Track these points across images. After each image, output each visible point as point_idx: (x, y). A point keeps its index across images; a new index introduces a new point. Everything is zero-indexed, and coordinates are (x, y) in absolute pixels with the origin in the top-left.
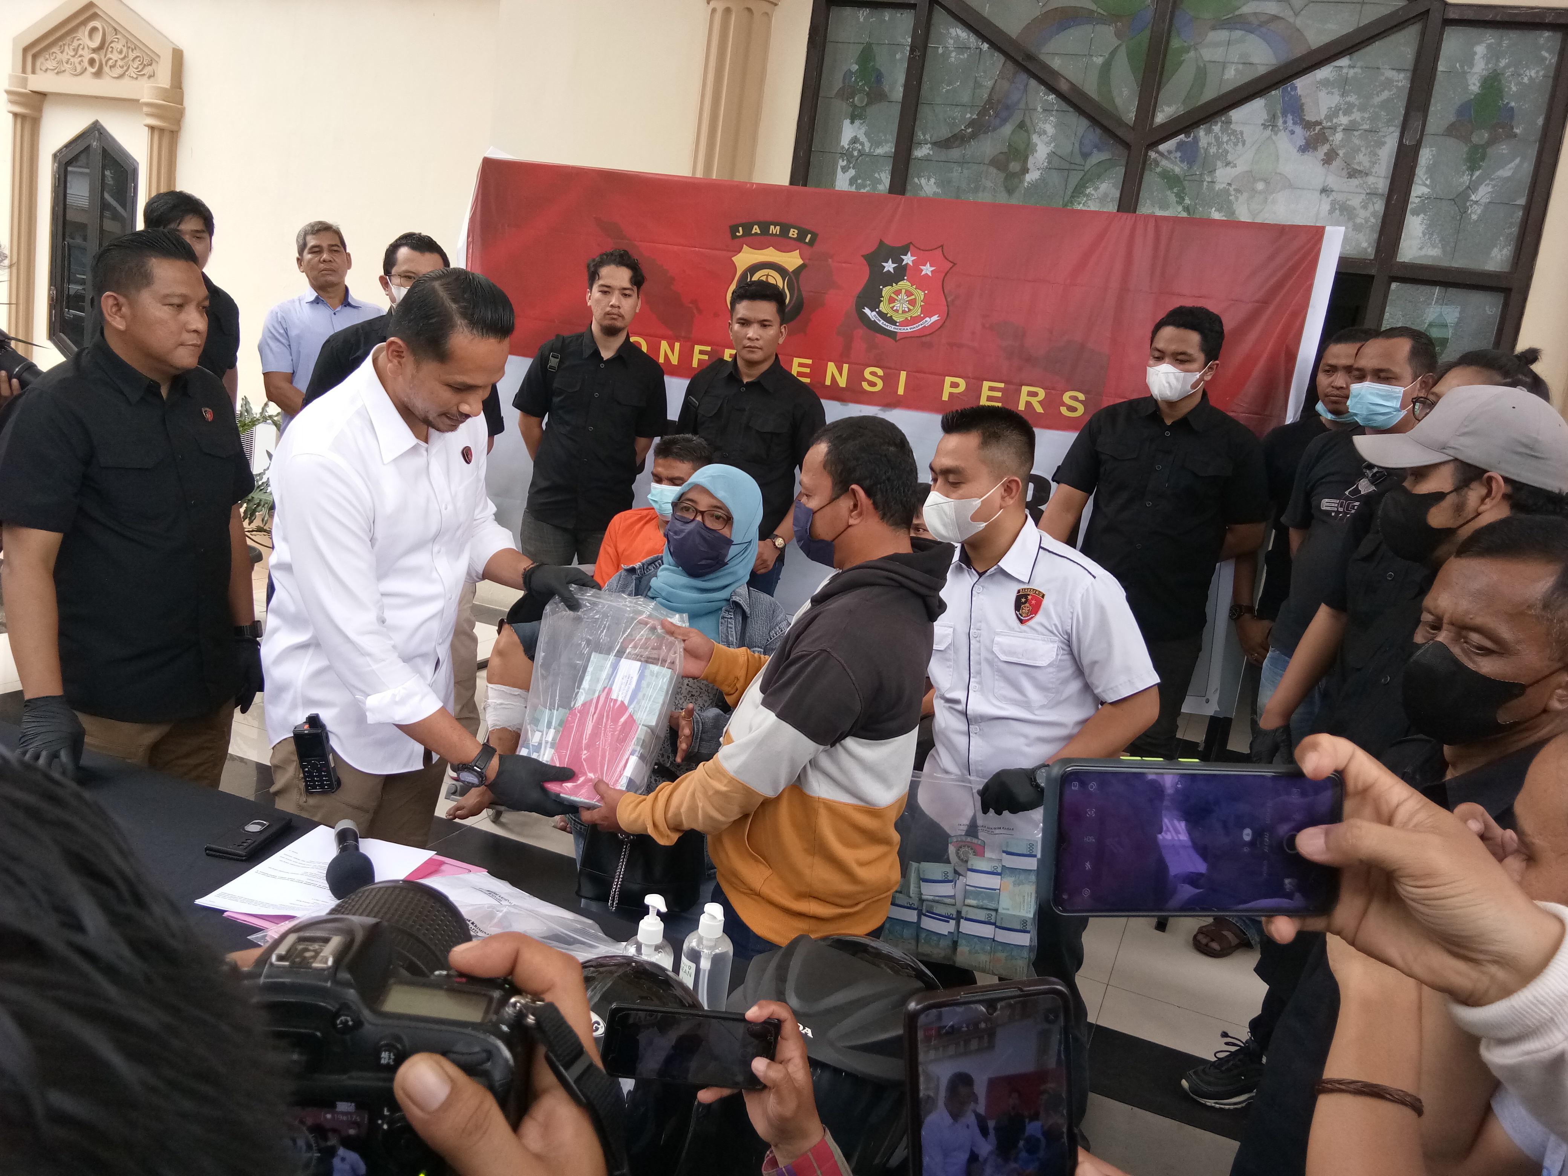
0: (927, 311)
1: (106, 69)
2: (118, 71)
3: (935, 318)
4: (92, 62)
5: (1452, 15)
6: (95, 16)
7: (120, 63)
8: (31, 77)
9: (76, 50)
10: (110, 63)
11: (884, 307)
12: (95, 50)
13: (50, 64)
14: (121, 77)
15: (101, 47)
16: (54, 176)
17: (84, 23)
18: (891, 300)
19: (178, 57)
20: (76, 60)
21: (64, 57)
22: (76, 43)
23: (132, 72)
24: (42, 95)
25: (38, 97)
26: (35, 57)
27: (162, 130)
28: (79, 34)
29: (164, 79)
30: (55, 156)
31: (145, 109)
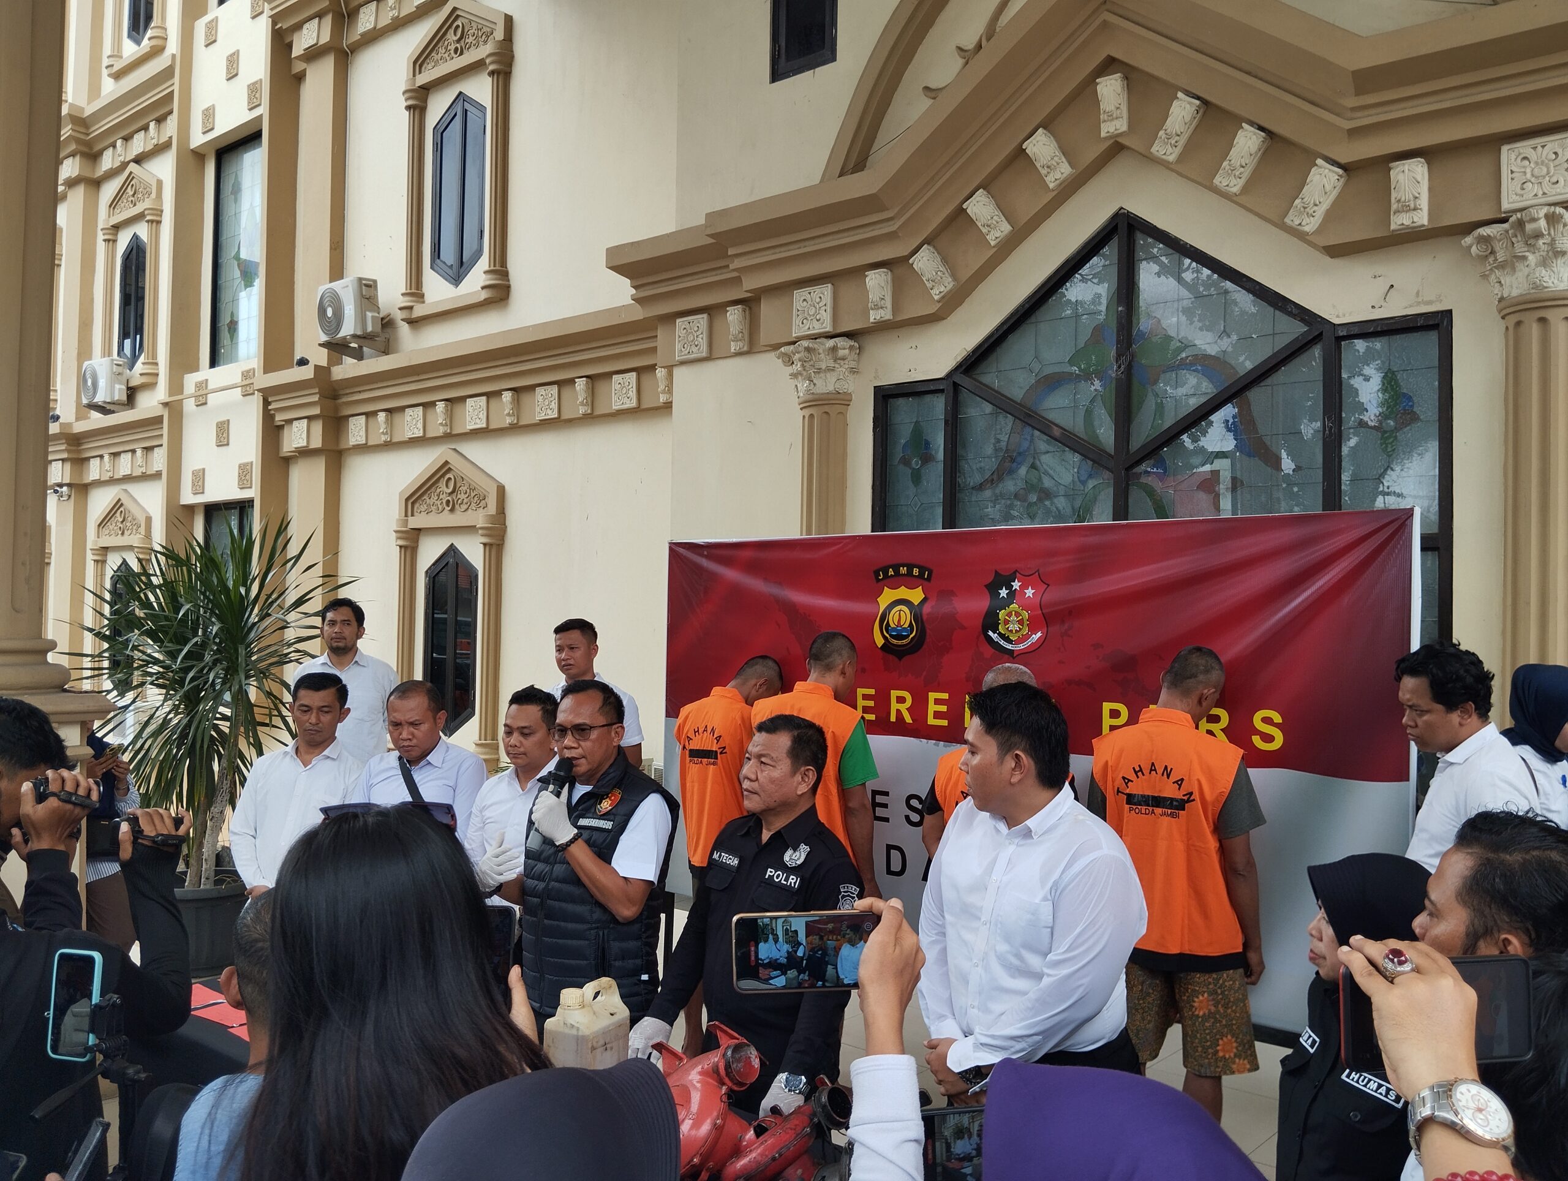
0: (1033, 630)
1: (457, 506)
2: (464, 507)
3: (1039, 634)
4: (448, 502)
5: (1342, 333)
6: (450, 470)
7: (465, 501)
8: (410, 518)
9: (438, 495)
10: (459, 502)
11: (1001, 629)
12: (450, 494)
13: (424, 507)
14: (466, 510)
15: (453, 492)
16: (426, 587)
17: (443, 476)
18: (1006, 622)
19: (501, 491)
20: (439, 502)
21: (431, 502)
22: (438, 490)
23: (473, 505)
24: (419, 530)
25: (417, 532)
26: (413, 503)
27: (491, 545)
28: (440, 485)
29: (492, 509)
30: (427, 572)
31: (480, 532)
